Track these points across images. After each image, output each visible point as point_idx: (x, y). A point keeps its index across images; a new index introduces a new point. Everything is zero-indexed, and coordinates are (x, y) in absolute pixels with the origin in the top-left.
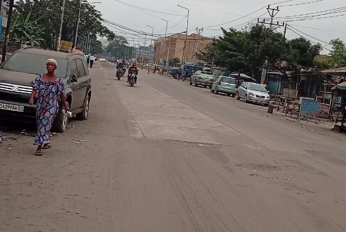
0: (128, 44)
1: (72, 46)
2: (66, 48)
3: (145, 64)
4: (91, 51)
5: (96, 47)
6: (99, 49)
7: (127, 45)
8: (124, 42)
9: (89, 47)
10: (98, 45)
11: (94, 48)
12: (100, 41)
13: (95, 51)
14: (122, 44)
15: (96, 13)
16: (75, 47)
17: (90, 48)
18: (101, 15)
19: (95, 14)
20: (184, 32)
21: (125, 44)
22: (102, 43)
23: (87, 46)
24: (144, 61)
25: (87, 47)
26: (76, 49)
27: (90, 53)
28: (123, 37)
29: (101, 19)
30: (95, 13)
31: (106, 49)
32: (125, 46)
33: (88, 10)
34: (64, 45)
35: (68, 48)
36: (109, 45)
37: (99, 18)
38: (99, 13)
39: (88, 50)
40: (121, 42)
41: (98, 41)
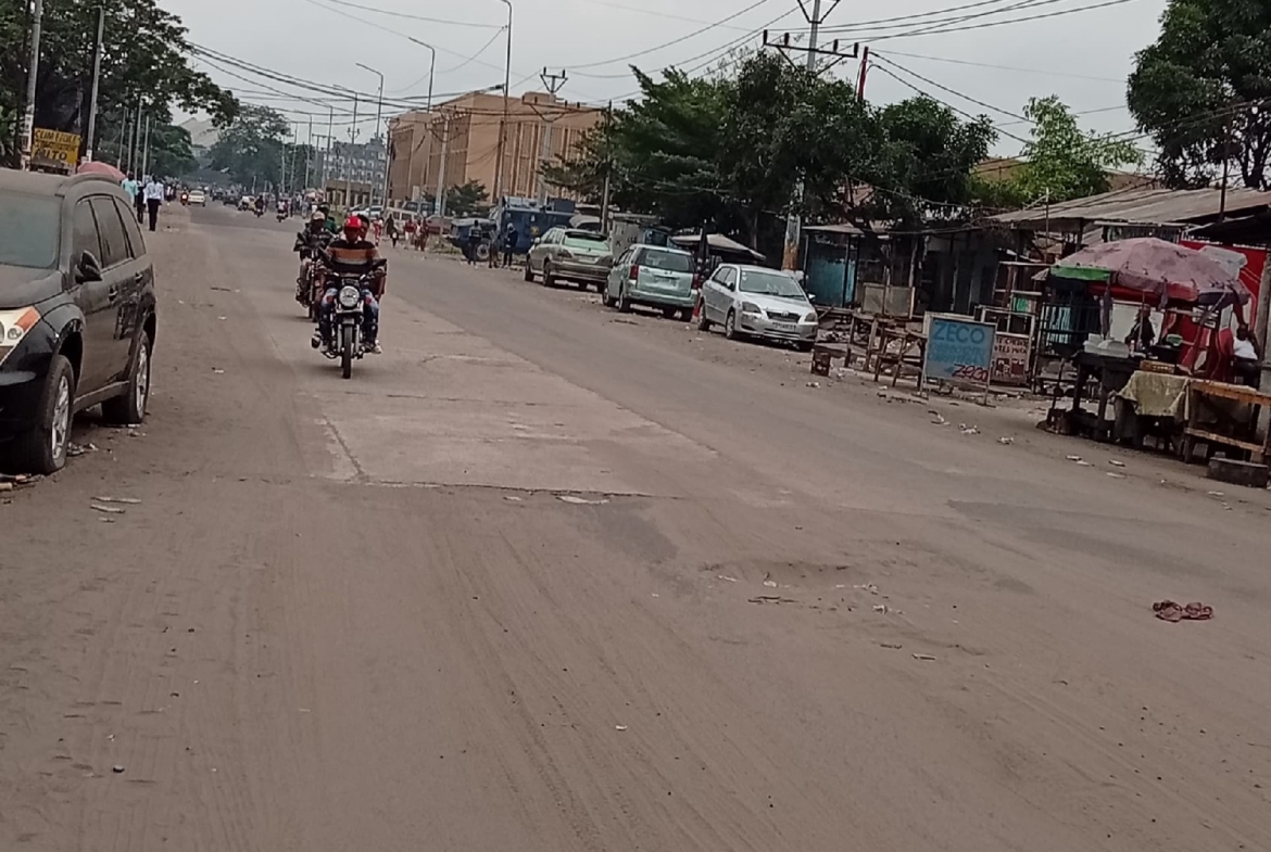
0: (289, 136)
1: (77, 149)
2: (57, 157)
4: (151, 164)
5: (171, 150)
6: (181, 159)
7: (285, 140)
8: (275, 129)
9: (142, 150)
10: (177, 142)
11: (163, 154)
12: (184, 127)
13: (167, 166)
14: (268, 135)
15: (165, 25)
16: (89, 153)
17: (148, 154)
18: (182, 30)
19: (162, 27)
20: (498, 87)
21: (279, 136)
22: (192, 136)
23: (133, 148)
24: (352, 198)
25: (137, 151)
26: (93, 160)
27: (146, 174)
28: (271, 111)
29: (185, 47)
30: (162, 21)
31: (209, 155)
32: (280, 142)
33: (133, 10)
34: (46, 145)
35: (63, 156)
36: (217, 144)
37: (176, 42)
38: (174, 24)
39: (140, 161)
40: (263, 131)
41: (178, 128)
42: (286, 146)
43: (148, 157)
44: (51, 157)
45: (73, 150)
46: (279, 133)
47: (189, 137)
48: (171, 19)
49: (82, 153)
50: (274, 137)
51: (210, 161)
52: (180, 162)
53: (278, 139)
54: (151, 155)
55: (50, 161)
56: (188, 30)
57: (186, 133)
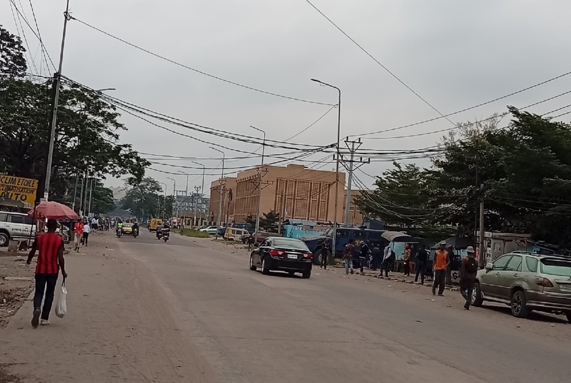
0: (161, 192)
1: (35, 192)
2: (19, 199)
3: (203, 228)
4: (93, 207)
5: (103, 199)
6: (108, 204)
7: (159, 194)
8: (154, 189)
9: (88, 200)
10: (106, 196)
11: (99, 202)
12: (110, 189)
13: (101, 208)
14: (150, 192)
15: (105, 112)
16: (46, 195)
17: (92, 201)
18: (116, 115)
19: (103, 114)
20: (332, 146)
21: (156, 192)
22: (113, 193)
23: (83, 199)
24: (197, 222)
25: (85, 200)
26: (49, 200)
27: (90, 212)
28: (152, 180)
29: (118, 125)
30: (103, 109)
31: (120, 203)
32: (157, 195)
33: (84, 103)
34: (9, 188)
35: (24, 198)
36: (125, 197)
37: (112, 122)
38: (111, 111)
39: (87, 206)
40: (148, 190)
41: (107, 189)
42: (160, 196)
43: (91, 203)
44: (14, 198)
45: (32, 192)
46: (156, 191)
47: (112, 193)
48: (109, 108)
49: (40, 195)
50: (154, 192)
51: (122, 205)
52: (108, 206)
53: (155, 193)
54: (93, 202)
55: (13, 202)
56: (120, 114)
57: (111, 191)
